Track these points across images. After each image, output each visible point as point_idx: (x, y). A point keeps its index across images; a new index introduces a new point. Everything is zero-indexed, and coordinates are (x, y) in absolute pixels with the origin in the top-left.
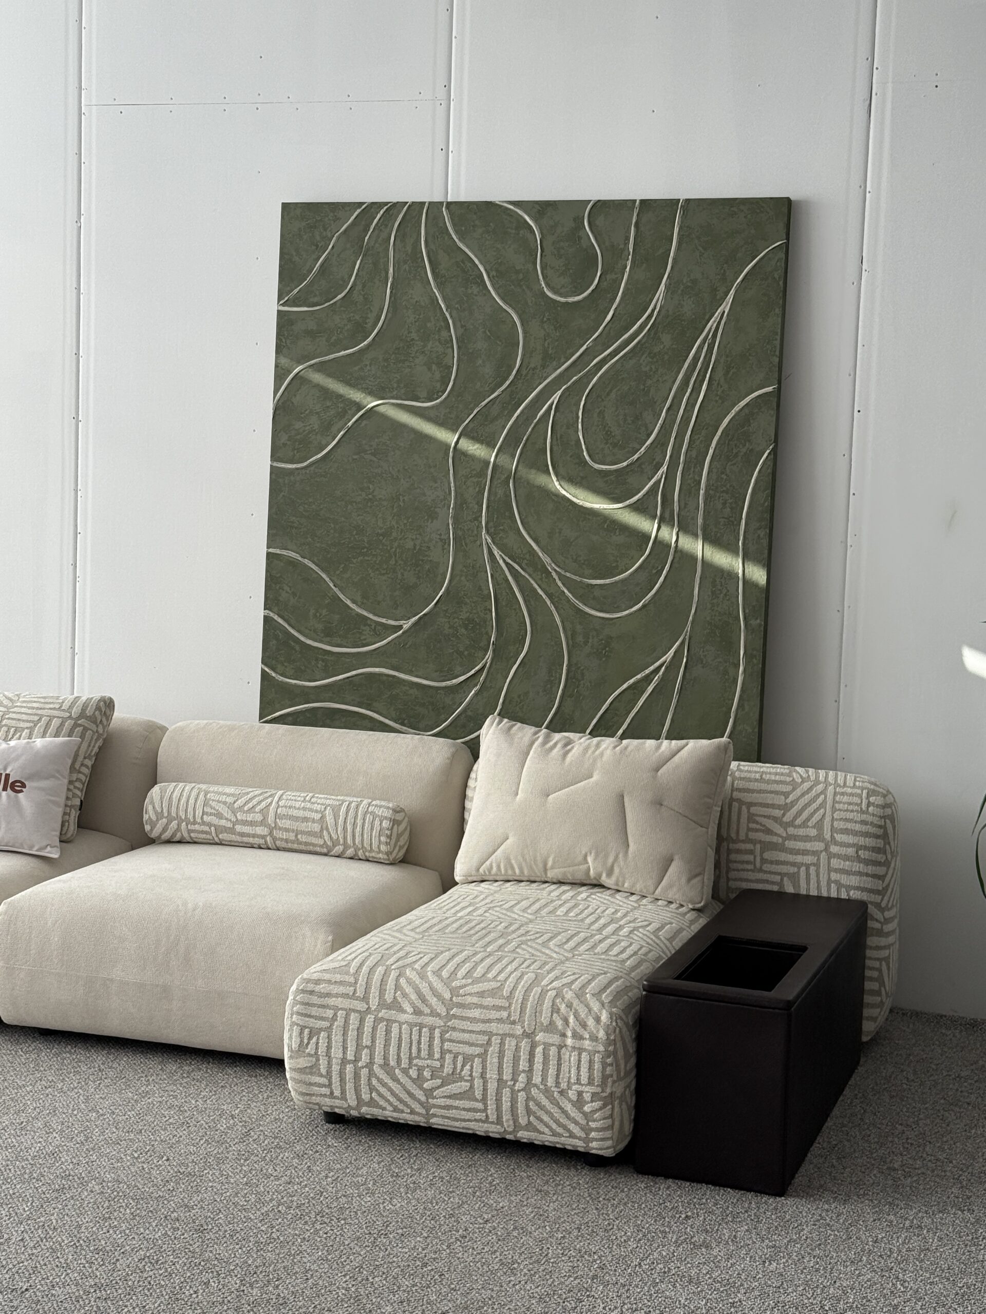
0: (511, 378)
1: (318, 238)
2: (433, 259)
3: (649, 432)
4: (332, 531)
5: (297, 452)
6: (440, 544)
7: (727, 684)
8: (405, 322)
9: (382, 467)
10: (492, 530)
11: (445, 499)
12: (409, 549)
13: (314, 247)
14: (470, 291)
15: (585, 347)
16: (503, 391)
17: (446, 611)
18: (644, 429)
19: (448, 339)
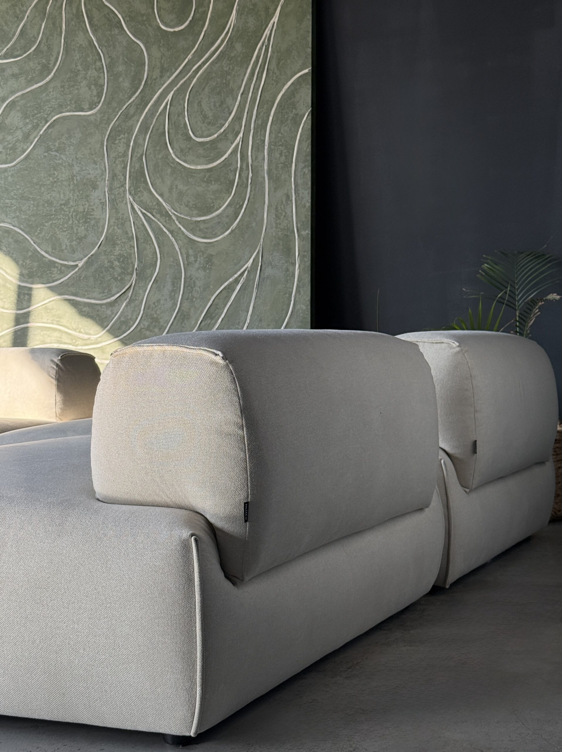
0: (142, 87)
1: (18, 12)
2: (89, 15)
3: (230, 111)
4: (32, 206)
5: (9, 156)
6: (101, 206)
7: (288, 278)
8: (74, 60)
9: (62, 159)
10: (133, 192)
11: (102, 175)
12: (81, 212)
13: (16, 19)
14: (113, 33)
15: (187, 60)
16: (136, 98)
17: (105, 251)
18: (227, 110)
19: (101, 67)
